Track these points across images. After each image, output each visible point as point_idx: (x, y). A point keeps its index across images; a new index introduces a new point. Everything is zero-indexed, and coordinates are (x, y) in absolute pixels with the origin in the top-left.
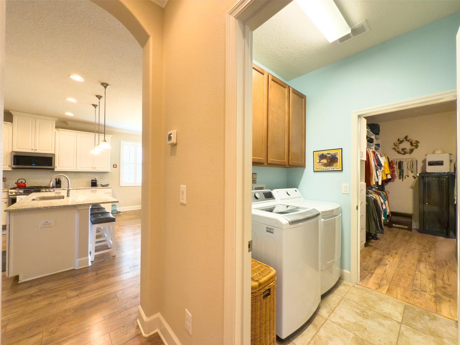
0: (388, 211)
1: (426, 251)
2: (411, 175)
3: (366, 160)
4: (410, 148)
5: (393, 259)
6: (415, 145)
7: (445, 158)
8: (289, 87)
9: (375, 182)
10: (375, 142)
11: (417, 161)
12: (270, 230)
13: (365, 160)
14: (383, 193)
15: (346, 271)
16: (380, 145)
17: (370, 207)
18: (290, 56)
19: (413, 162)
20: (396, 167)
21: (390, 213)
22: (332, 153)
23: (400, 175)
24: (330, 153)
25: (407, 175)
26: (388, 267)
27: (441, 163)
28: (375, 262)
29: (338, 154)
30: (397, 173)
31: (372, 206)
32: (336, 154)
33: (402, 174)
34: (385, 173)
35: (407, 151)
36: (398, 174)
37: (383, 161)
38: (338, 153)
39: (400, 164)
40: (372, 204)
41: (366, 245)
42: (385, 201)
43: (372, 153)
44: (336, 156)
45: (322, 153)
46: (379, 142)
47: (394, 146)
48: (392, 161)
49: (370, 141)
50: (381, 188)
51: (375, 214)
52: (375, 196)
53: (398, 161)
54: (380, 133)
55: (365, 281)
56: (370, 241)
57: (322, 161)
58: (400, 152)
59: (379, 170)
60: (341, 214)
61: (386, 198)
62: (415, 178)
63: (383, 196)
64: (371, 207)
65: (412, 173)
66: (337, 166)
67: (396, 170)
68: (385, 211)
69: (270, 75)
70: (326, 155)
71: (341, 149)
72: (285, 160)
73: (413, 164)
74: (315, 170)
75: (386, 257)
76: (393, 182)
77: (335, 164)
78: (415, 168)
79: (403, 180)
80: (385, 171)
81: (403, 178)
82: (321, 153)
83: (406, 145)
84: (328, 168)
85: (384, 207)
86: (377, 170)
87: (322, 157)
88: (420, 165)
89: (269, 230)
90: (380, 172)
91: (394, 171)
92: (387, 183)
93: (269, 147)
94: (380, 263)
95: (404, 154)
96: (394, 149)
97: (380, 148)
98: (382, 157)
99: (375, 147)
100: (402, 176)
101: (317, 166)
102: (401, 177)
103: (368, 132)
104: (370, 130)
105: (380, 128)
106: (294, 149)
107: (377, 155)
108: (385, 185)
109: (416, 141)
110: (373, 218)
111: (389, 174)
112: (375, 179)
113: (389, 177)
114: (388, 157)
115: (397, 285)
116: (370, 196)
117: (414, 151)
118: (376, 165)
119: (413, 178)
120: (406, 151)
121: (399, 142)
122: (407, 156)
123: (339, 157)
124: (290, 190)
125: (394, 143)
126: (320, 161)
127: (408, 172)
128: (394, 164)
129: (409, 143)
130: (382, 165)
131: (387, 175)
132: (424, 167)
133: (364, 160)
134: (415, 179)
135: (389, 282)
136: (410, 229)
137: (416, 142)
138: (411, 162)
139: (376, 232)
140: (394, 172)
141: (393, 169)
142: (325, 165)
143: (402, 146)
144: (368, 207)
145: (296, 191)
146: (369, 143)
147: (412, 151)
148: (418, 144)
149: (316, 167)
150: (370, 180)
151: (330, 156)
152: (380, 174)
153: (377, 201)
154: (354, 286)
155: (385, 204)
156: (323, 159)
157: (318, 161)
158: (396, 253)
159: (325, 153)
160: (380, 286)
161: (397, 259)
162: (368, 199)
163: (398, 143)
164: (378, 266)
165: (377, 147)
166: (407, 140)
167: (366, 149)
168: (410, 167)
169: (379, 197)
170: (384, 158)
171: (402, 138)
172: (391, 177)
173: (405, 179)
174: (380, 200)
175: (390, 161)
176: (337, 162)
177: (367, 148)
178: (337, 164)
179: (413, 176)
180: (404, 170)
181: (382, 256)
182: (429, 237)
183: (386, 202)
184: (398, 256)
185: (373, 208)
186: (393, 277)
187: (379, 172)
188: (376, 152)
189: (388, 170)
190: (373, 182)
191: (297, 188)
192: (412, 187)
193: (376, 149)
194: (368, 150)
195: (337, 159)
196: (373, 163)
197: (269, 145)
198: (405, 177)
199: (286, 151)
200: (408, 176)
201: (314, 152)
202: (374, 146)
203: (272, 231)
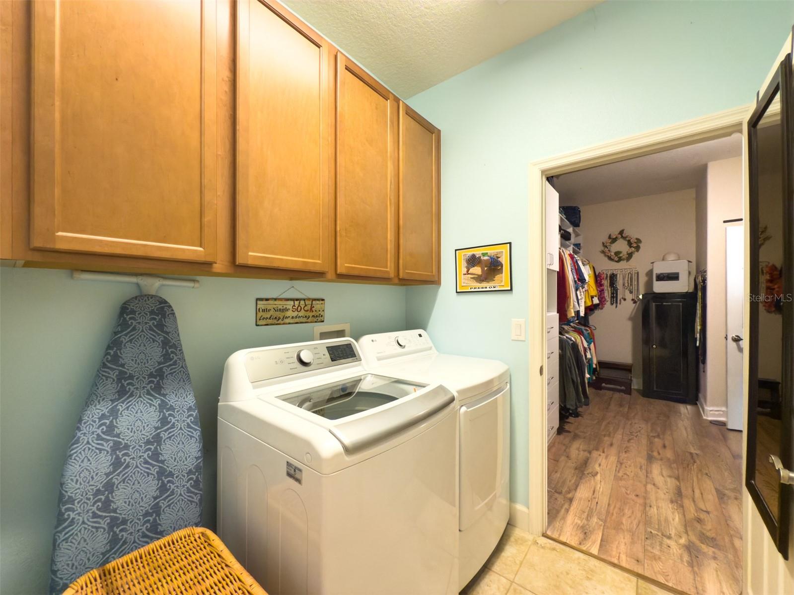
0: (595, 361)
1: (658, 436)
2: (629, 297)
3: (558, 271)
4: (627, 250)
5: (606, 457)
6: (635, 245)
7: (681, 267)
8: (397, 100)
9: (575, 312)
10: (573, 239)
11: (638, 273)
12: (295, 471)
13: (557, 269)
14: (587, 330)
15: (520, 507)
16: (581, 245)
17: (565, 357)
18: (395, 26)
19: (632, 275)
20: (606, 283)
21: (597, 364)
22: (491, 254)
23: (612, 297)
24: (487, 253)
25: (622, 298)
26: (599, 479)
27: (674, 277)
28: (576, 469)
29: (502, 255)
30: (607, 295)
31: (569, 357)
32: (498, 256)
33: (615, 295)
34: (590, 295)
35: (624, 255)
36: (610, 295)
37: (587, 272)
38: (504, 253)
39: (613, 278)
40: (569, 353)
41: (560, 431)
42: (589, 344)
43: (569, 258)
44: (499, 259)
45: (473, 253)
46: (580, 240)
47: (602, 248)
48: (600, 273)
49: (565, 236)
50: (584, 321)
51: (575, 371)
52: (574, 337)
53: (610, 273)
54: (581, 224)
55: (558, 523)
56: (567, 420)
57: (472, 270)
58: (612, 257)
59: (580, 290)
60: (508, 387)
61: (591, 339)
62: (635, 302)
63: (586, 334)
64: (567, 358)
65: (631, 293)
66: (502, 281)
67: (606, 288)
68: (590, 361)
69: (339, 53)
70: (480, 257)
71: (509, 245)
72: (387, 268)
73: (633, 278)
74: (458, 291)
75: (595, 454)
76: (602, 311)
77: (498, 276)
78: (635, 285)
79: (616, 307)
80: (589, 291)
81: (617, 302)
82: (469, 253)
83: (621, 246)
84: (484, 284)
85: (589, 356)
86: (577, 290)
87: (473, 261)
88: (643, 279)
89: (292, 472)
90: (582, 293)
91: (603, 290)
92: (592, 312)
93: (338, 234)
94: (585, 472)
95: (617, 262)
96: (603, 252)
97: (581, 251)
98: (586, 267)
99: (573, 248)
100: (615, 299)
101: (463, 281)
102: (614, 301)
103: (561, 219)
104: (564, 216)
105: (581, 214)
106: (411, 243)
107: (577, 261)
108: (590, 316)
109: (637, 239)
110: (571, 381)
111: (596, 296)
112: (574, 306)
113: (596, 301)
114: (594, 268)
115: (618, 527)
116: (567, 337)
117: (634, 256)
118: (576, 279)
119: (632, 302)
120: (621, 255)
121: (611, 240)
122: (623, 264)
123: (504, 260)
124: (405, 336)
125: (603, 243)
126: (468, 271)
127: (624, 292)
128: (604, 279)
129: (626, 242)
130: (586, 280)
131: (593, 298)
132: (649, 284)
133: (555, 271)
134: (634, 305)
135: (601, 520)
136: (628, 391)
137: (636, 241)
138: (628, 275)
139: (576, 405)
140: (604, 293)
141: (601, 288)
142: (480, 279)
143: (615, 247)
144: (562, 358)
145: (420, 335)
146: (563, 241)
147: (630, 256)
148: (639, 244)
149: (460, 284)
150: (567, 309)
151: (487, 260)
152: (583, 296)
153: (577, 346)
154: (536, 543)
155: (590, 349)
156: (474, 267)
157: (464, 270)
158: (611, 445)
159: (478, 253)
160: (585, 533)
161: (613, 459)
162: (562, 344)
163: (609, 242)
164: (581, 478)
165: (576, 249)
166: (622, 237)
167: (558, 249)
168: (628, 283)
169: (581, 338)
170: (588, 267)
171: (615, 233)
172: (599, 301)
173: (620, 304)
174: (581, 342)
175: (597, 274)
176: (502, 273)
177: (560, 248)
178: (502, 277)
179: (633, 300)
180: (619, 288)
181: (587, 454)
182: (659, 405)
183: (592, 345)
184: (614, 450)
185: (571, 361)
186: (609, 505)
187: (580, 292)
188: (576, 256)
189: (594, 290)
190: (570, 311)
191: (425, 329)
192: (631, 319)
193: (574, 251)
194: (561, 251)
195: (502, 266)
196: (570, 277)
197: (338, 229)
198: (620, 300)
199: (390, 246)
200: (625, 300)
201: (457, 252)
202: (572, 246)
203: (297, 476)
